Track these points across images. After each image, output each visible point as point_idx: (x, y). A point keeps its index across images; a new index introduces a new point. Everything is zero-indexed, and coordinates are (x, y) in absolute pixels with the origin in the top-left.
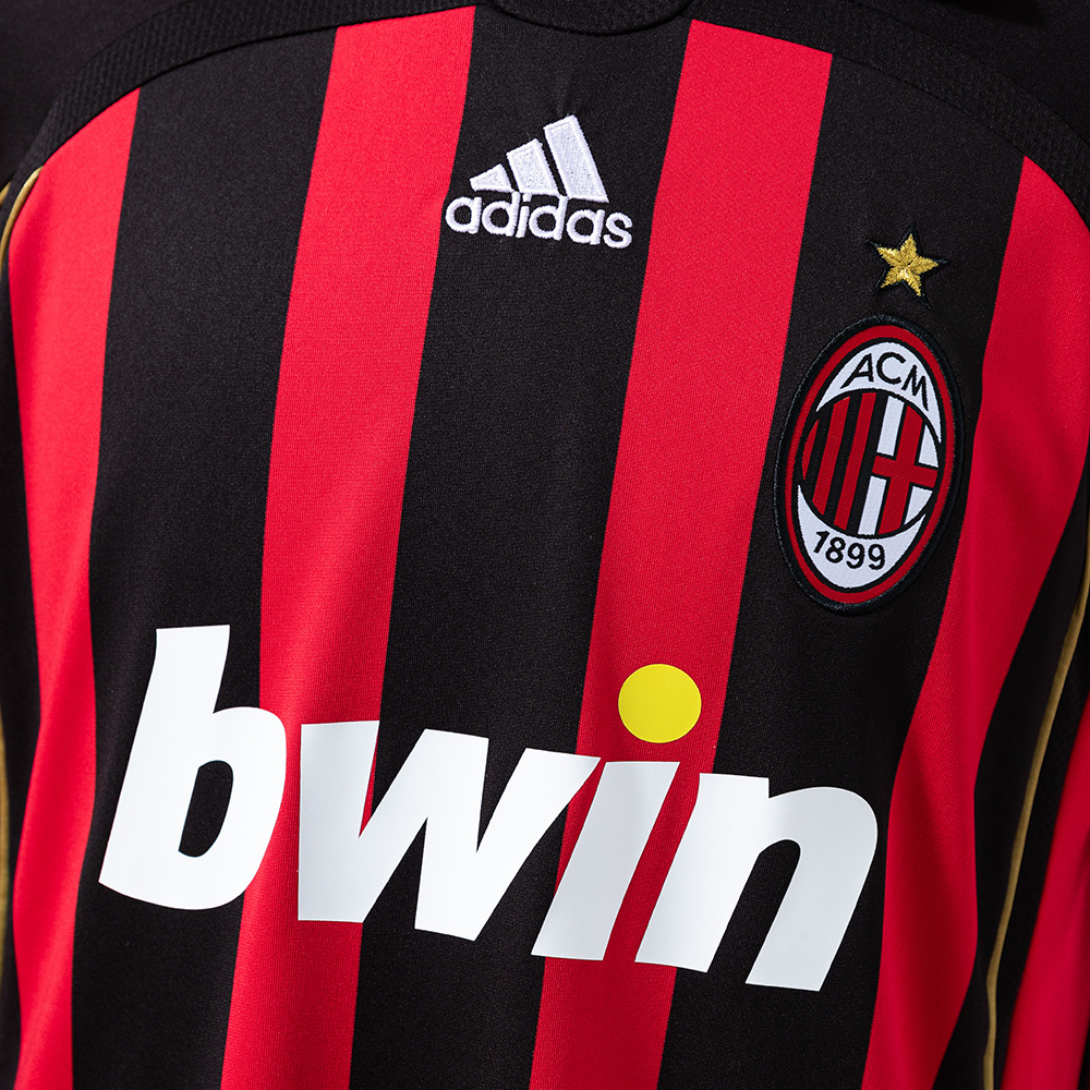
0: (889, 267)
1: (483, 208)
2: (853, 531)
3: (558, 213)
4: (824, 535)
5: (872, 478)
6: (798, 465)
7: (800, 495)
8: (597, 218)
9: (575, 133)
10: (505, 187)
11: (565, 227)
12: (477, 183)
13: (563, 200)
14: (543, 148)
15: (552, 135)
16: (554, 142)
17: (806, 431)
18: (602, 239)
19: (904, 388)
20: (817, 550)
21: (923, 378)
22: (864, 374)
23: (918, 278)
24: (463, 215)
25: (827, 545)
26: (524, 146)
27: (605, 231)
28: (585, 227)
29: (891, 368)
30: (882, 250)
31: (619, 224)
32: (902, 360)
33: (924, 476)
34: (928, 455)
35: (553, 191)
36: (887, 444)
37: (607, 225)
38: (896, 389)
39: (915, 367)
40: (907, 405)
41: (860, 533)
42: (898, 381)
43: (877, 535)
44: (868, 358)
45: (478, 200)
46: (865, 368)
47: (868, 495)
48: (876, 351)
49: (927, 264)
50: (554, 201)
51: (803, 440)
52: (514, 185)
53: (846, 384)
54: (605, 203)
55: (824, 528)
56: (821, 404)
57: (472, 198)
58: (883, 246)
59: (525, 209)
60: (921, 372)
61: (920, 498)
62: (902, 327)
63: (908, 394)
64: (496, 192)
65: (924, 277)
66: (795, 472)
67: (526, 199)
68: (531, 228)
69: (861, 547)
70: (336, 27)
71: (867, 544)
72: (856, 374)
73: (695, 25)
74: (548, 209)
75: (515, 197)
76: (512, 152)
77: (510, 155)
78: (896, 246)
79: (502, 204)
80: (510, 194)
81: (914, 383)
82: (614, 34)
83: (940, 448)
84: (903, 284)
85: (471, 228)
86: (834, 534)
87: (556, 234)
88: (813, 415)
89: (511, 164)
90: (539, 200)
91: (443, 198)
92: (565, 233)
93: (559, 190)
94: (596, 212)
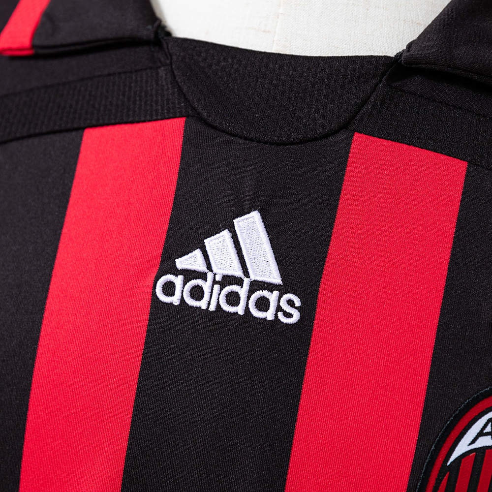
1: (185, 284)
3: (243, 292)
8: (273, 297)
9: (258, 226)
10: (202, 267)
11: (247, 303)
12: (182, 263)
13: (246, 282)
14: (232, 237)
15: (239, 226)
16: (242, 233)
17: (439, 481)
18: (276, 316)
24: (169, 289)
26: (218, 235)
27: (279, 309)
28: (263, 304)
31: (291, 303)
35: (238, 273)
37: (281, 304)
44: (491, 420)
45: (181, 277)
46: (489, 429)
51: (436, 489)
52: (209, 267)
53: (473, 442)
54: (280, 285)
56: (451, 460)
57: (177, 276)
59: (217, 287)
64: (195, 271)
67: (218, 278)
68: (221, 303)
70: (83, 129)
72: (481, 434)
73: (357, 137)
74: (235, 288)
75: (210, 276)
76: (208, 239)
77: (207, 241)
79: (199, 282)
80: (205, 274)
82: (292, 143)
85: (175, 300)
87: (240, 310)
88: (444, 468)
89: (208, 249)
90: (228, 280)
91: (154, 275)
92: (247, 309)
93: (244, 273)
94: (272, 292)
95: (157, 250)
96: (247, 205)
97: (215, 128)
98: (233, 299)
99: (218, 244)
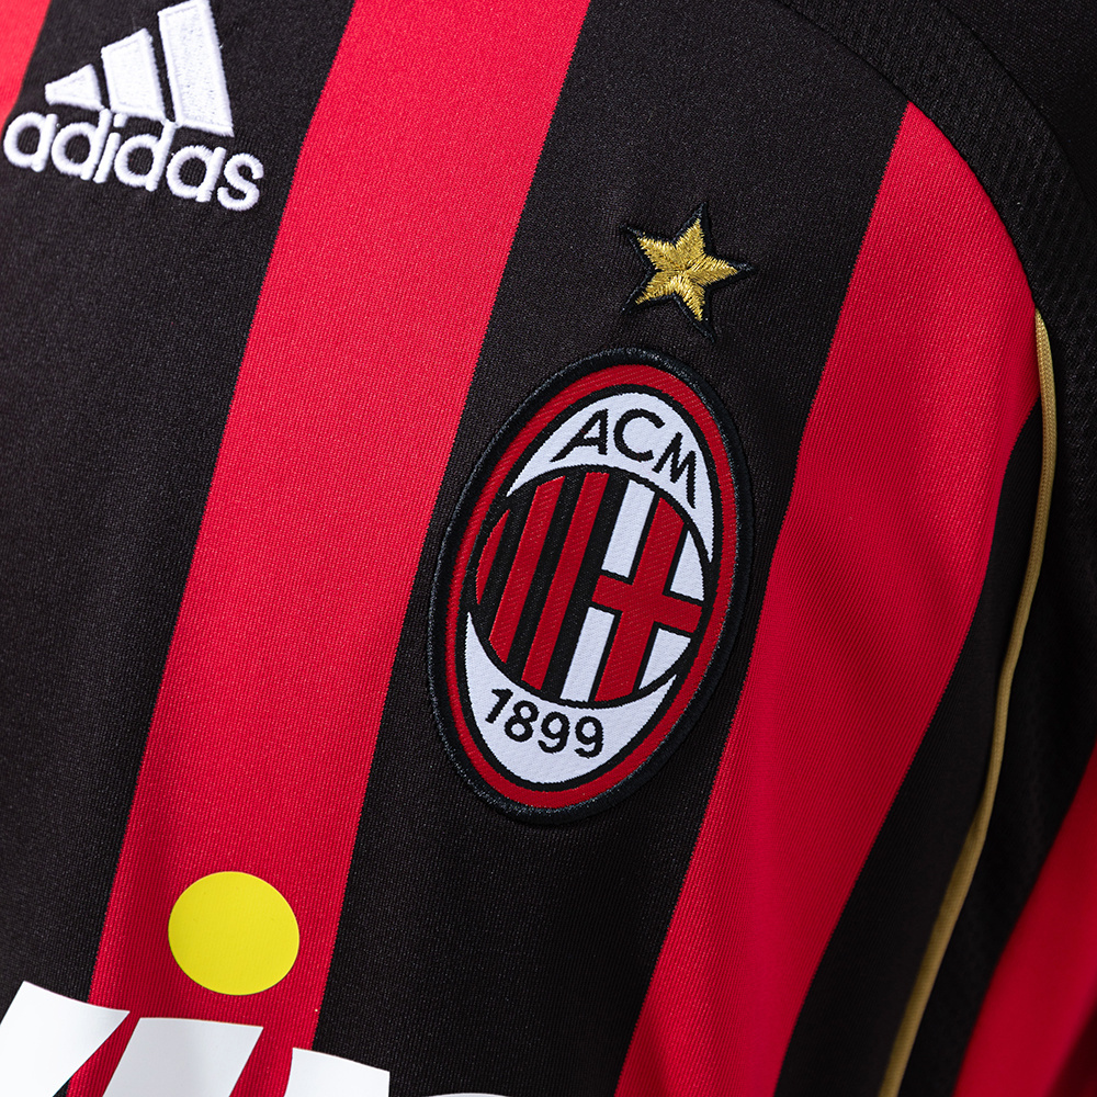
0: (653, 271)
1: (58, 131)
3: (159, 147)
4: (504, 696)
5: (591, 609)
6: (470, 579)
7: (470, 628)
8: (212, 159)
11: (165, 169)
12: (56, 92)
13: (169, 129)
14: (153, 44)
15: (169, 24)
16: (170, 38)
17: (488, 526)
18: (214, 194)
19: (657, 469)
20: (491, 719)
21: (692, 455)
22: (591, 442)
23: (701, 291)
24: (29, 140)
25: (507, 712)
26: (126, 40)
27: (222, 181)
28: (192, 173)
29: (639, 435)
30: (646, 243)
31: (245, 172)
32: (658, 423)
33: (677, 613)
34: (688, 580)
35: (156, 112)
36: (619, 557)
37: (226, 173)
38: (644, 469)
39: (679, 436)
40: (661, 497)
41: (563, 696)
42: (648, 456)
43: (593, 702)
44: (602, 416)
45: (52, 118)
46: (594, 432)
47: (581, 638)
48: (616, 405)
49: (720, 268)
50: (155, 129)
51: (482, 541)
53: (562, 455)
54: (228, 138)
55: (505, 683)
56: (516, 485)
57: (45, 115)
58: (649, 236)
60: (689, 444)
61: (668, 648)
62: (664, 369)
63: (663, 479)
65: (712, 291)
66: (465, 592)
67: (119, 122)
68: (117, 168)
69: (564, 720)
71: (574, 715)
72: (579, 440)
74: (145, 140)
75: (105, 116)
76: (110, 47)
77: (106, 52)
78: (670, 237)
79: (84, 128)
80: (97, 112)
81: (675, 461)
83: (710, 571)
84: (674, 300)
85: (36, 162)
86: (519, 694)
87: (149, 182)
88: (501, 502)
89: (106, 66)
90: (137, 125)
92: (163, 181)
93: (166, 112)
94: (212, 149)
98: (140, 161)
99: (127, 58)
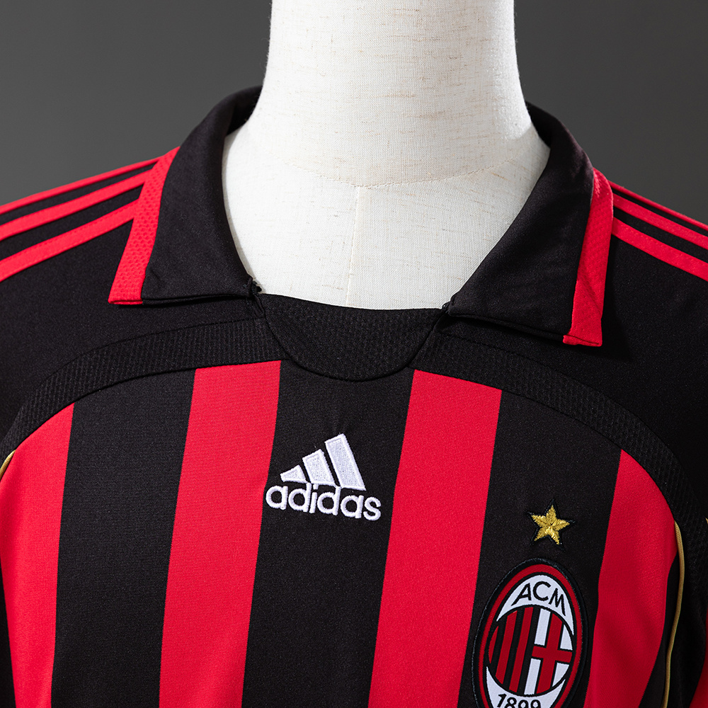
0: (539, 528)
1: (289, 493)
2: (521, 693)
3: (335, 497)
4: (503, 696)
5: (532, 659)
6: (486, 655)
7: (488, 672)
8: (359, 500)
9: (345, 446)
10: (302, 479)
11: (340, 506)
12: (285, 477)
14: (325, 455)
15: (330, 447)
16: (331, 452)
17: (491, 633)
18: (362, 514)
19: (550, 603)
20: (499, 706)
21: (562, 596)
22: (525, 596)
23: (557, 533)
24: (277, 497)
25: (505, 702)
26: (313, 454)
27: (364, 509)
28: (352, 506)
29: (542, 591)
30: (535, 517)
31: (373, 504)
32: (548, 585)
33: (564, 656)
34: (566, 643)
35: (331, 483)
36: (540, 639)
37: (365, 505)
38: (545, 604)
39: (557, 589)
40: (553, 613)
41: (525, 694)
42: (546, 599)
43: (536, 694)
44: (528, 586)
45: (285, 488)
46: (526, 592)
47: (530, 668)
48: (532, 581)
49: (563, 523)
50: (332, 490)
51: (489, 639)
52: (308, 479)
53: (515, 603)
54: (364, 491)
55: (503, 692)
56: (500, 616)
57: (282, 487)
58: (536, 514)
59: (314, 494)
60: (561, 592)
61: (562, 669)
62: (548, 565)
63: (552, 607)
64: (296, 483)
65: (561, 532)
66: (484, 659)
67: (315, 487)
68: (319, 507)
69: (526, 702)
71: (530, 700)
72: (521, 596)
73: (416, 373)
74: (329, 494)
75: (308, 486)
76: (306, 457)
77: (304, 459)
78: (543, 514)
79: (300, 491)
80: (305, 484)
81: (556, 599)
82: (367, 380)
83: (573, 638)
84: (548, 537)
85: (282, 506)
86: (509, 695)
87: (334, 511)
88: (495, 624)
89: (306, 465)
90: (323, 489)
91: (264, 486)
92: (340, 510)
93: (335, 482)
94: (358, 496)
95: (265, 466)
96: (335, 429)
97: (306, 369)
98: (328, 503)
99: (314, 461)
